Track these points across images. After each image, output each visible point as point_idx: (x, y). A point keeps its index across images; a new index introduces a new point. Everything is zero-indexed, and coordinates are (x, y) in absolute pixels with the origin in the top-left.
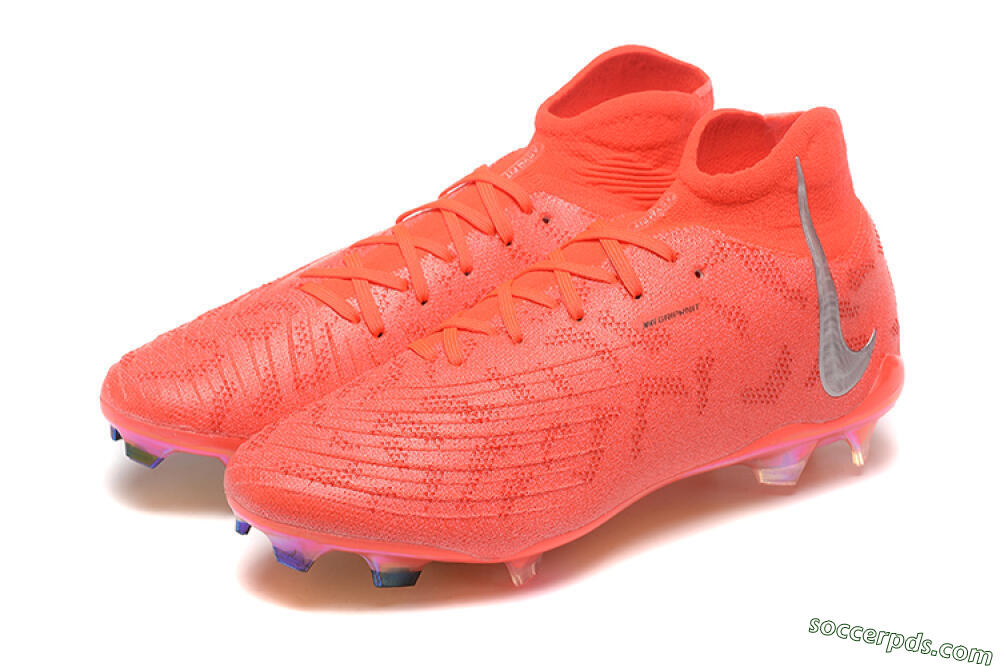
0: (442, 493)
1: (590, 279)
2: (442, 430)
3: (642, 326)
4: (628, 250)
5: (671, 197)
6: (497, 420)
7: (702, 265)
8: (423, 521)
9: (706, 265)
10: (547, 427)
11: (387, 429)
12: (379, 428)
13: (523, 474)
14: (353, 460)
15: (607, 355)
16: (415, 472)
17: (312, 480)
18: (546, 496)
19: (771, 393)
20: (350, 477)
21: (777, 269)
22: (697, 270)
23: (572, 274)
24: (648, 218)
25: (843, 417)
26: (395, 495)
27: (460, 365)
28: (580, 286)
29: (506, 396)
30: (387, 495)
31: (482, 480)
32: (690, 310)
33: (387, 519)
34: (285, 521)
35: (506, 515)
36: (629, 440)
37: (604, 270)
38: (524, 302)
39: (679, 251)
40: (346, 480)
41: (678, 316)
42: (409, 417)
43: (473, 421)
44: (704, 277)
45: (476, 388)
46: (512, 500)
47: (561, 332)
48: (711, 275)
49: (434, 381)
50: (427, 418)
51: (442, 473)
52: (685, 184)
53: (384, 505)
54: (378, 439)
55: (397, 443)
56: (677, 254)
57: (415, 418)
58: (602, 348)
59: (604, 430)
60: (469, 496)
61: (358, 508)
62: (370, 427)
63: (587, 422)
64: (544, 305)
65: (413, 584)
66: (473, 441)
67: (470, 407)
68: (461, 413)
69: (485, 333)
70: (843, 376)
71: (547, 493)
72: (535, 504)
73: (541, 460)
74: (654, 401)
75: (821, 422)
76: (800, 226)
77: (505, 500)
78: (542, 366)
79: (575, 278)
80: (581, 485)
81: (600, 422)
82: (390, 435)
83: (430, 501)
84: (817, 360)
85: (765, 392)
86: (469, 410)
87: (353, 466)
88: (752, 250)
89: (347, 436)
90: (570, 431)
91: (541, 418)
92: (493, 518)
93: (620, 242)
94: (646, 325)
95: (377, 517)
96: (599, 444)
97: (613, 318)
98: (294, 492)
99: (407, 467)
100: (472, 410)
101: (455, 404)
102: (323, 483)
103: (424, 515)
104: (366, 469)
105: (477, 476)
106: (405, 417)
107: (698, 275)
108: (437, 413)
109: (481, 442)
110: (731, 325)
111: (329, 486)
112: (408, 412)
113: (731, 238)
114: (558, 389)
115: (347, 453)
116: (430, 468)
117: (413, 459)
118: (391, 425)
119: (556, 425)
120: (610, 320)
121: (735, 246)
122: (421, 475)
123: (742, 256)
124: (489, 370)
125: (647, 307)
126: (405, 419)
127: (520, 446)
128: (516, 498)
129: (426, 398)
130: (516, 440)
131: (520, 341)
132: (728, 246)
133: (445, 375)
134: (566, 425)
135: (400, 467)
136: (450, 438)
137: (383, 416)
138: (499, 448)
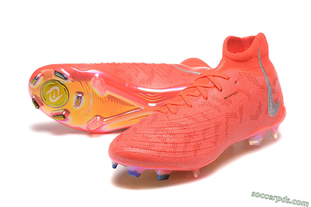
0: (178, 150)
1: (207, 87)
2: (175, 132)
3: (224, 99)
4: (216, 78)
5: (223, 62)
6: (190, 128)
7: (237, 80)
8: (173, 158)
9: (238, 80)
10: (203, 129)
11: (159, 133)
12: (156, 132)
13: (198, 143)
14: (151, 142)
15: (216, 108)
16: (169, 144)
17: (140, 148)
18: (205, 149)
19: (257, 116)
20: (151, 147)
21: (256, 80)
22: (235, 81)
23: (202, 87)
24: (218, 69)
25: (274, 123)
26: (165, 151)
27: (175, 114)
28: (205, 90)
29: (191, 121)
30: (163, 151)
31: (188, 145)
32: (236, 93)
33: (164, 158)
34: (133, 162)
35: (196, 155)
36: (224, 132)
37: (210, 84)
38: (190, 96)
39: (230, 76)
40: (150, 148)
41: (233, 95)
42: (164, 129)
43: (183, 129)
44: (238, 83)
45: (182, 120)
46: (197, 151)
47: (203, 103)
48: (239, 83)
49: (169, 119)
50: (170, 129)
51: (177, 144)
52: (227, 57)
53: (163, 154)
54: (156, 136)
55: (162, 136)
56: (229, 77)
57: (166, 129)
58: (215, 106)
59: (218, 129)
60: (185, 150)
61: (155, 155)
62: (153, 132)
63: (213, 127)
64: (196, 96)
65: (167, 179)
66: (184, 134)
67: (181, 125)
68: (179, 127)
69: (181, 105)
70: (274, 111)
71: (205, 148)
72: (203, 151)
73: (203, 139)
74: (230, 120)
75: (268, 125)
76: (260, 67)
77: (195, 151)
78: (199, 113)
79: (203, 88)
80: (214, 145)
81: (217, 127)
82: (160, 134)
83: (175, 152)
84: (268, 106)
85: (256, 116)
86: (181, 126)
87: (151, 144)
88: (249, 75)
89: (147, 135)
90: (209, 130)
91: (201, 127)
92: (193, 156)
93: (213, 76)
94: (225, 99)
95: (161, 158)
96: (217, 133)
97: (216, 97)
98: (136, 153)
99: (167, 143)
100: (182, 126)
101: (177, 125)
102: (144, 149)
103: (174, 156)
104: (155, 144)
105: (187, 144)
106: (163, 129)
107: (236, 83)
108: (172, 127)
109: (186, 135)
110: (247, 96)
111: (146, 150)
112: (163, 128)
113: (243, 71)
114: (205, 118)
115: (148, 140)
116: (173, 143)
117: (168, 140)
118: (159, 131)
119: (206, 128)
120: (215, 98)
121: (245, 74)
122: (171, 145)
123: (247, 76)
124: (185, 115)
125: (225, 93)
126: (163, 130)
127: (197, 135)
128: (198, 150)
129: (168, 123)
130: (195, 133)
131: (191, 106)
132: (242, 74)
133: (172, 117)
134: (208, 128)
135: (165, 143)
136: (177, 134)
137: (156, 129)
138: (191, 136)
